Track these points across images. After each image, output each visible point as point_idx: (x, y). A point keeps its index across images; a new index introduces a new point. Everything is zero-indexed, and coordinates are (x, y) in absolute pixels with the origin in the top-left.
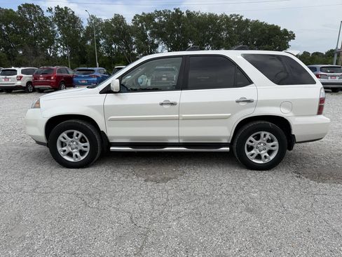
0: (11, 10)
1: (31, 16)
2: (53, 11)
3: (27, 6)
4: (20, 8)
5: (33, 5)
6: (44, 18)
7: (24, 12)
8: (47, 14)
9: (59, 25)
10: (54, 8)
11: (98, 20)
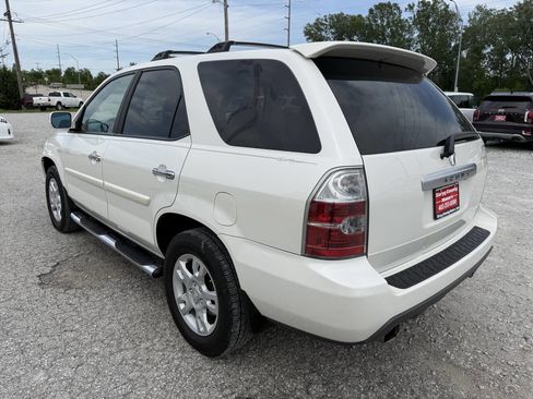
0: (360, 16)
1: (383, 21)
2: (416, 8)
3: (380, 7)
4: (371, 11)
5: (389, 5)
6: (401, 21)
7: (375, 17)
8: (406, 15)
9: (421, 30)
10: (416, 4)
11: (488, 13)
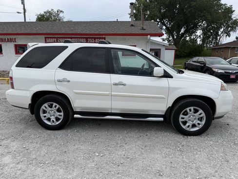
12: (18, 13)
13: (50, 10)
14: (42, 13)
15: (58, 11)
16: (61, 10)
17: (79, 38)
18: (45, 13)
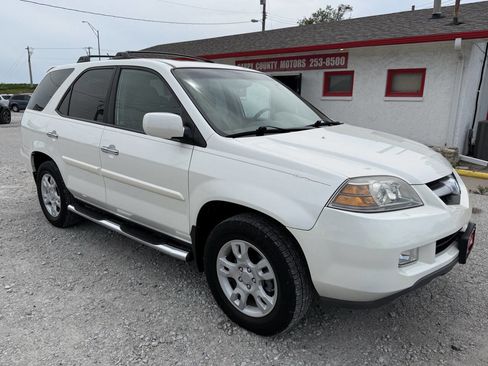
12: (253, 21)
13: (324, 8)
14: (309, 16)
15: (340, 9)
16: (346, 4)
17: (293, 58)
18: (314, 15)
